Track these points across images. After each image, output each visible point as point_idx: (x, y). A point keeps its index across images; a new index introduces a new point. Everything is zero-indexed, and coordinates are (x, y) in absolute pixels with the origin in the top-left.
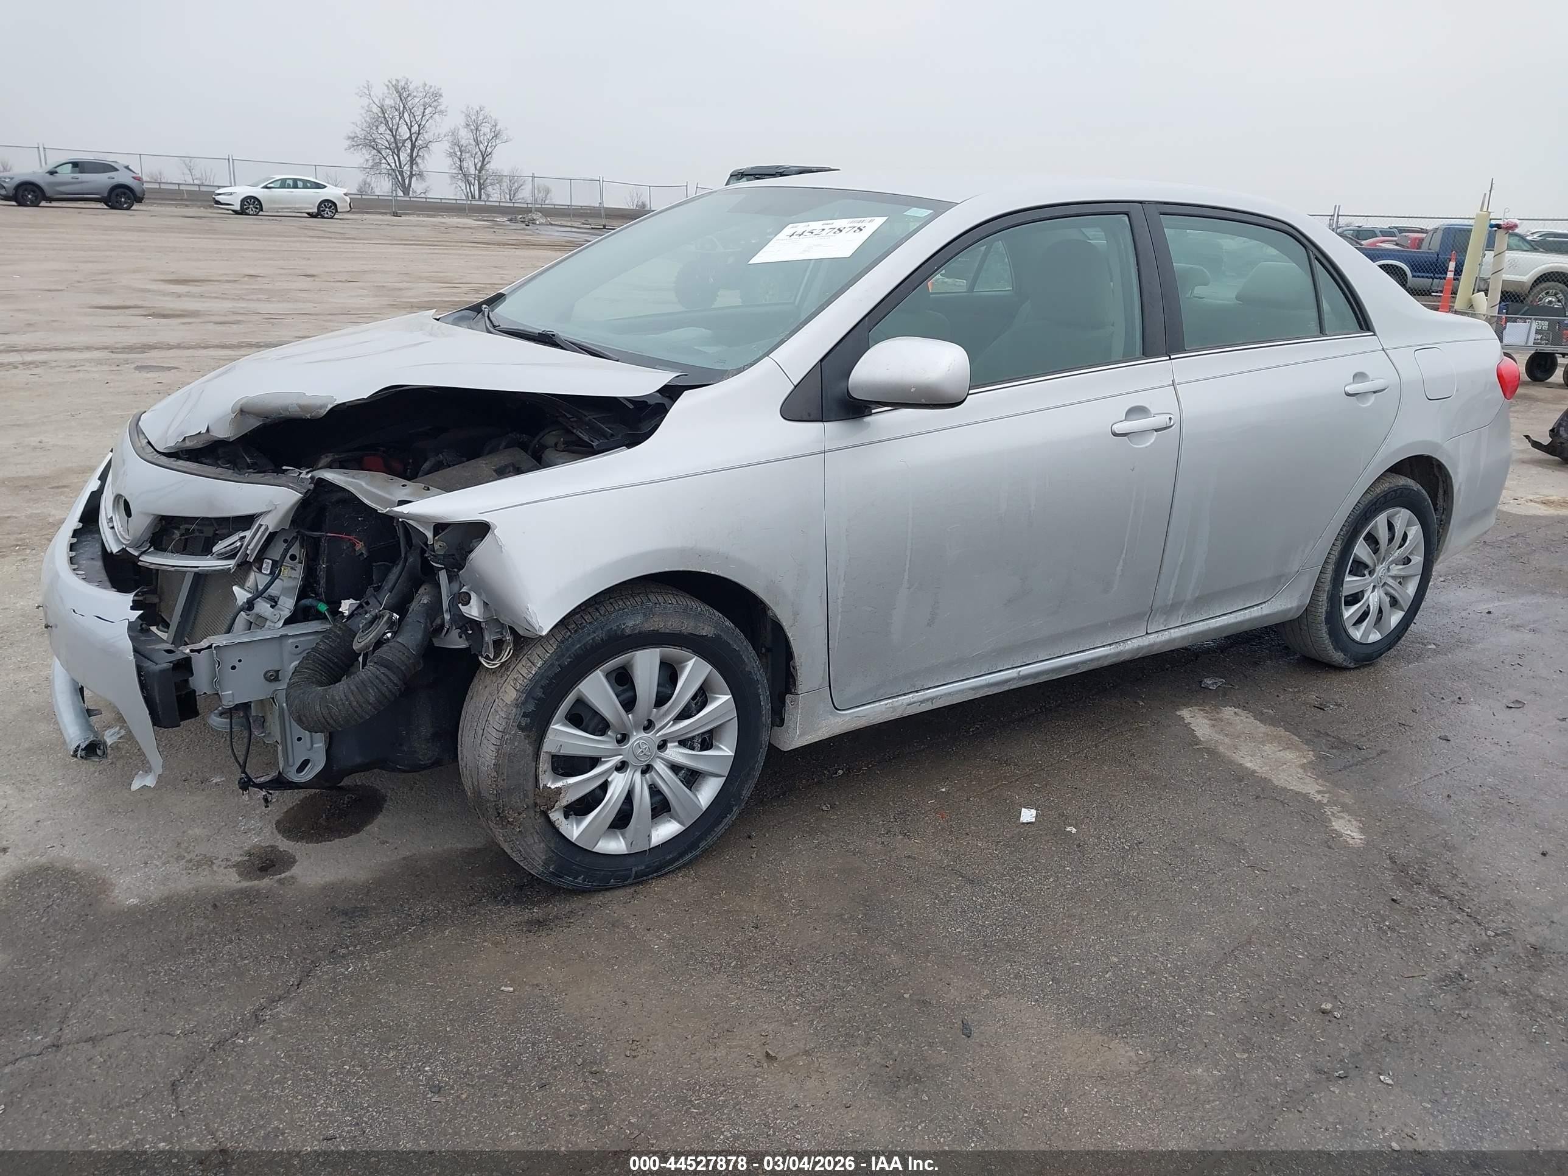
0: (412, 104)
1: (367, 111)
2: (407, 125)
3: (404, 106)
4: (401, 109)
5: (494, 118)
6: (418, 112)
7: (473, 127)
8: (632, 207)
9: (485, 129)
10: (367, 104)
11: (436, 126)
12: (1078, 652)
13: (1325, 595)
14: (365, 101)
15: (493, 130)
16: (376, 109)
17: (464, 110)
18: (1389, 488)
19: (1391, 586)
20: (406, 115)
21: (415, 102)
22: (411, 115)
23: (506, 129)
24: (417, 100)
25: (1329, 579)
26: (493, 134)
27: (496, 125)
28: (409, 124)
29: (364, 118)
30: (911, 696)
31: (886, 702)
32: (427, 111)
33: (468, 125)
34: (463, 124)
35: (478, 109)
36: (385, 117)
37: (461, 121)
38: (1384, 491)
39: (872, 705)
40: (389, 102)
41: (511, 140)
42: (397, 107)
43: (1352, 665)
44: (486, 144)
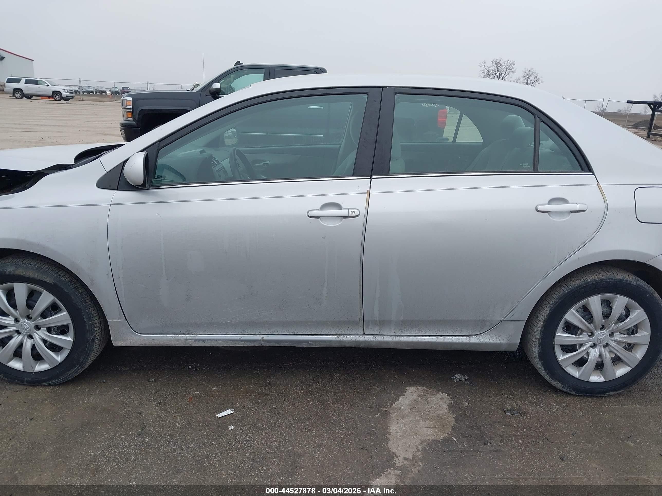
0: (501, 69)
1: (483, 72)
2: (498, 77)
3: (498, 70)
4: (497, 71)
5: (536, 73)
6: (503, 72)
7: (526, 77)
8: (597, 111)
9: (532, 78)
10: (483, 69)
11: (510, 77)
12: (308, 335)
13: (537, 341)
14: (482, 68)
15: (535, 78)
16: (486, 71)
17: (524, 70)
18: (601, 280)
19: (613, 347)
20: (498, 74)
21: (503, 68)
22: (500, 73)
23: (541, 77)
24: (504, 67)
25: (539, 331)
26: (535, 80)
27: (537, 76)
28: (499, 77)
29: (481, 75)
30: (187, 336)
31: (171, 336)
32: (507, 72)
33: (524, 76)
34: (523, 76)
35: (530, 69)
36: (489, 75)
37: (522, 75)
38: (596, 281)
39: (161, 335)
40: (492, 68)
41: (543, 82)
42: (495, 70)
43: (573, 393)
44: (531, 84)
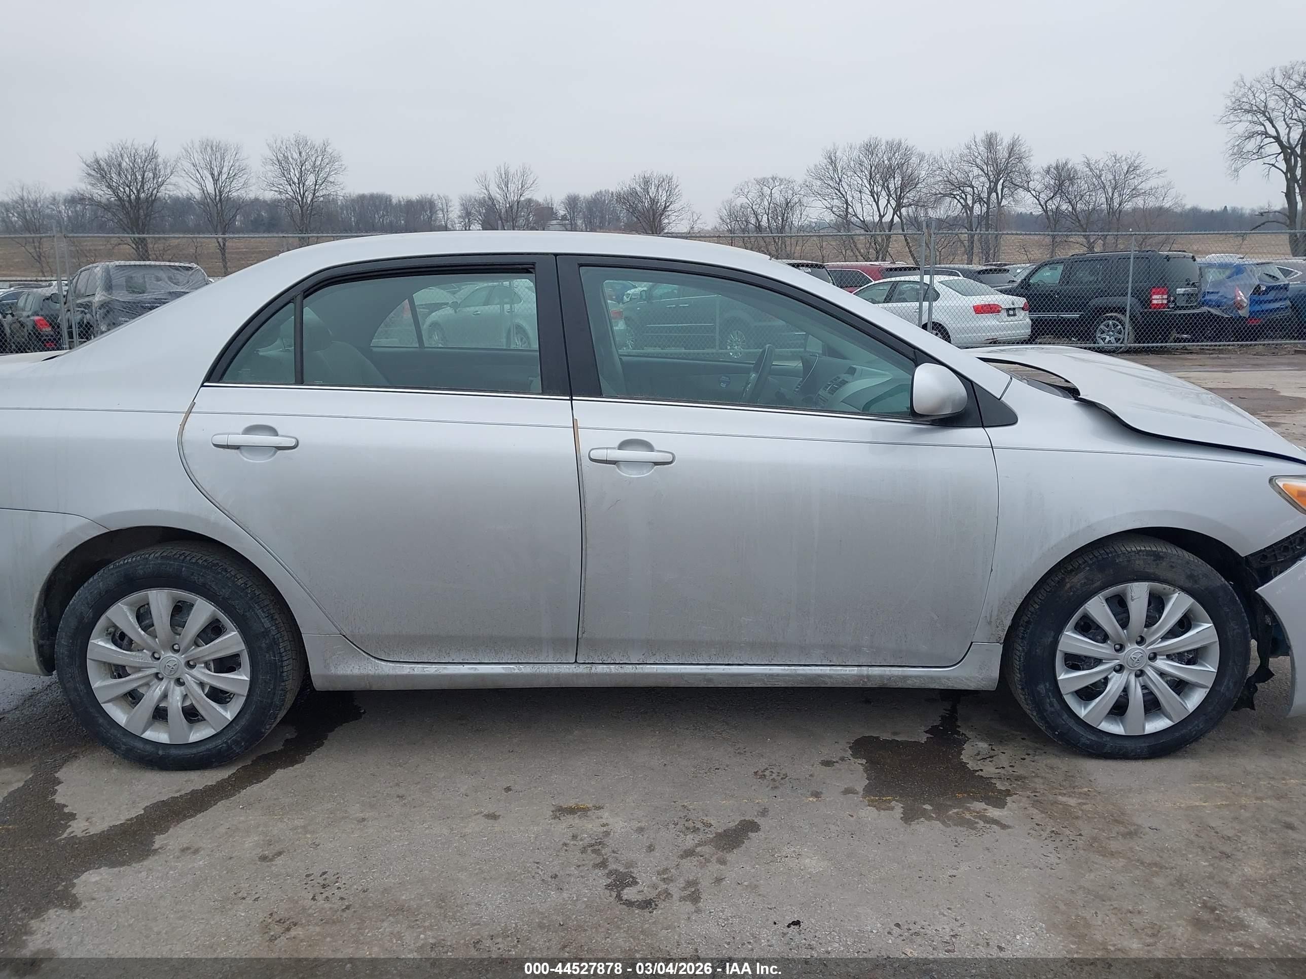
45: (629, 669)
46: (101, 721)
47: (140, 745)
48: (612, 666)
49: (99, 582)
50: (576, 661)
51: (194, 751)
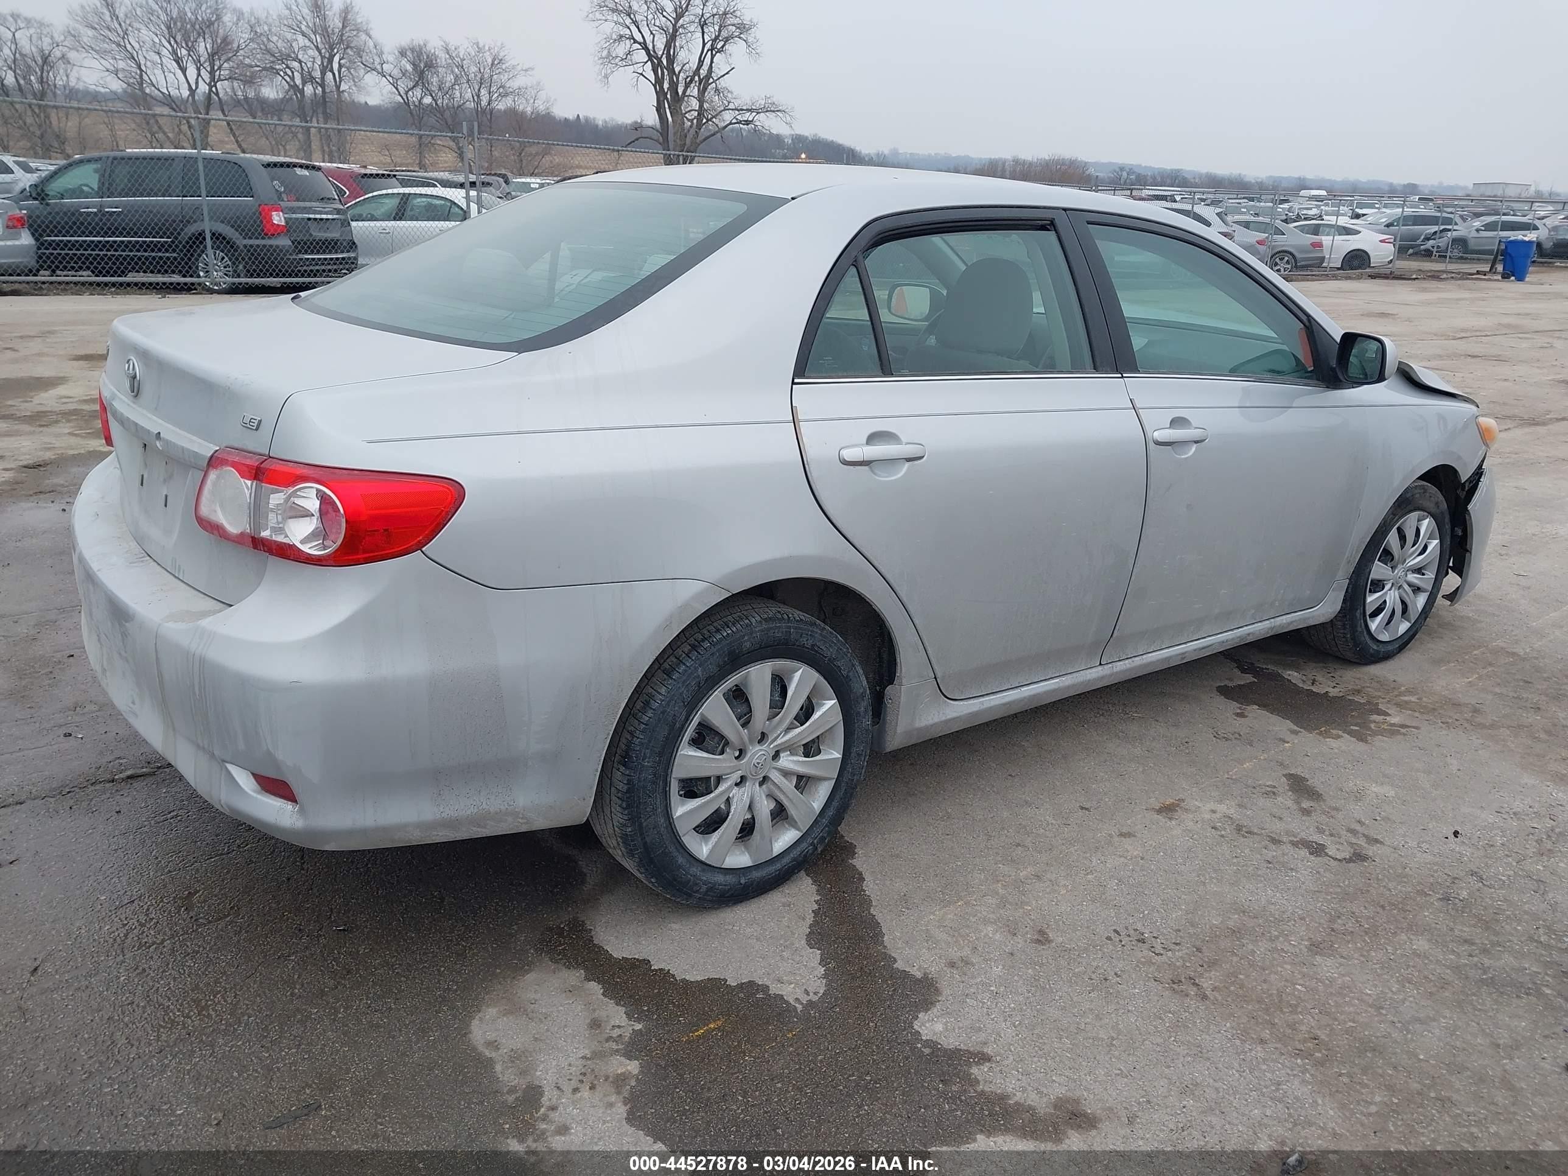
45: (1138, 661)
46: (681, 860)
47: (720, 878)
48: (1127, 661)
49: (696, 668)
50: (1100, 664)
51: (778, 866)
